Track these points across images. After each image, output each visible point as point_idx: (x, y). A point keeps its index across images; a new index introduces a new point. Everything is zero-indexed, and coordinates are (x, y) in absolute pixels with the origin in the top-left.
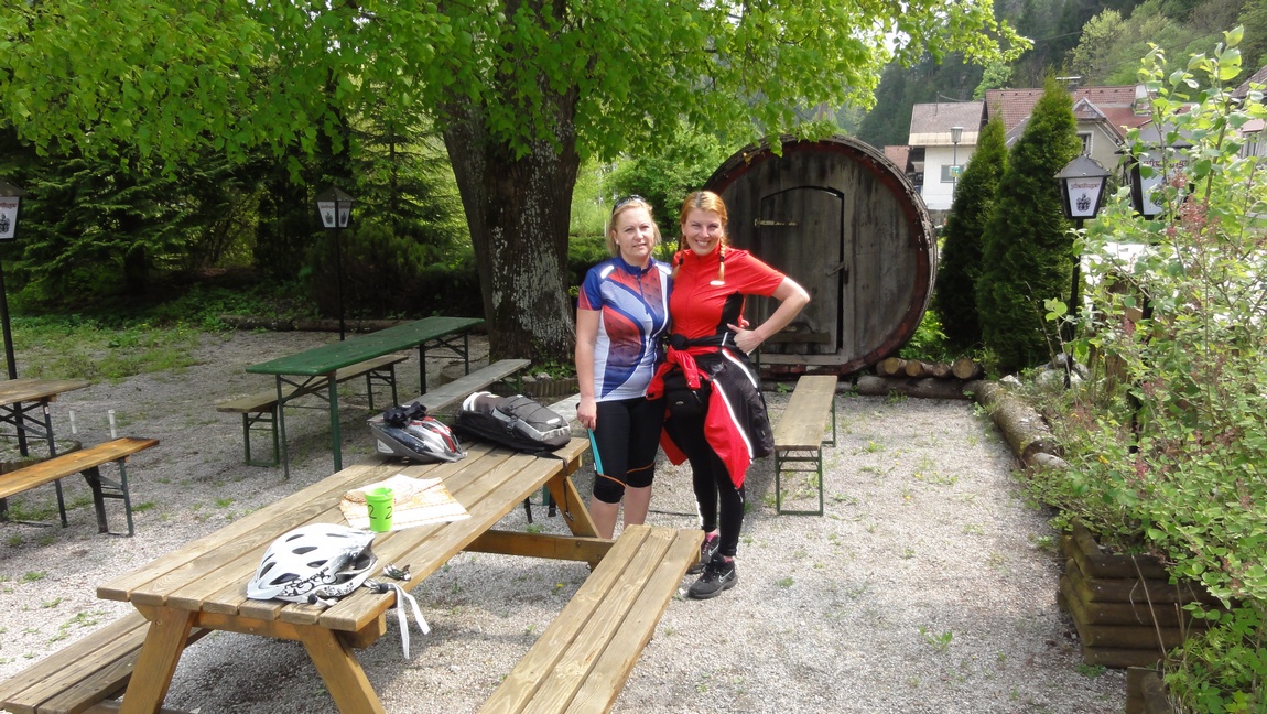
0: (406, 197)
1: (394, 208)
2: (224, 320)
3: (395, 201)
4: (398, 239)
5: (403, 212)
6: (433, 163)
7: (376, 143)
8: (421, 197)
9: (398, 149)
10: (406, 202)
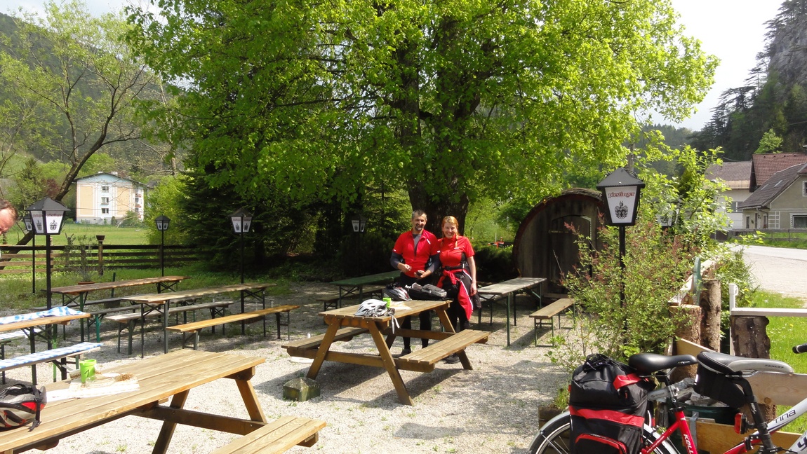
0: (388, 219)
1: (382, 225)
2: (301, 276)
3: (383, 220)
4: (384, 238)
5: (386, 226)
6: (403, 202)
7: (375, 192)
8: (395, 219)
9: (385, 195)
10: (388, 221)
